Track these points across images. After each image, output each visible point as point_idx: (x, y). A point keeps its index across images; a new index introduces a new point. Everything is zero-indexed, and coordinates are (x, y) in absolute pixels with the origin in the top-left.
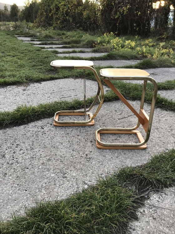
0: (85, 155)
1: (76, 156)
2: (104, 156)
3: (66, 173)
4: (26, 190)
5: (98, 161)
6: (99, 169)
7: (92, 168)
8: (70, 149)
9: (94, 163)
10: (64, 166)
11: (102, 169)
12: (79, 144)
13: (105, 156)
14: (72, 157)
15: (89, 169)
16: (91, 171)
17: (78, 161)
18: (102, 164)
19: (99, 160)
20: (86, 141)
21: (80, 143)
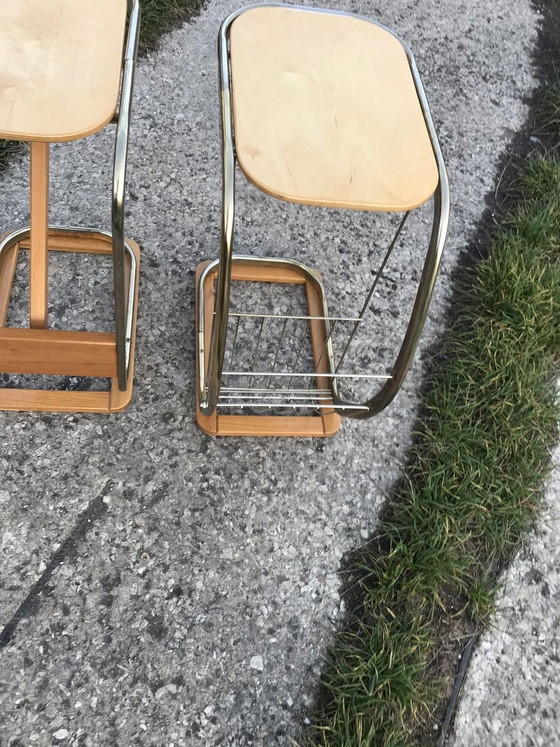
0: (141, 198)
1: (162, 184)
2: (77, 209)
3: (151, 127)
4: (204, 75)
5: (88, 186)
6: (71, 160)
7: (93, 157)
8: (202, 204)
9: (95, 175)
10: (172, 144)
11: (62, 162)
12: (189, 238)
13: (71, 209)
14: (173, 176)
15: (98, 152)
16: (91, 150)
17: (145, 168)
18: (69, 177)
19: (86, 191)
20: (175, 261)
21: (190, 243)
